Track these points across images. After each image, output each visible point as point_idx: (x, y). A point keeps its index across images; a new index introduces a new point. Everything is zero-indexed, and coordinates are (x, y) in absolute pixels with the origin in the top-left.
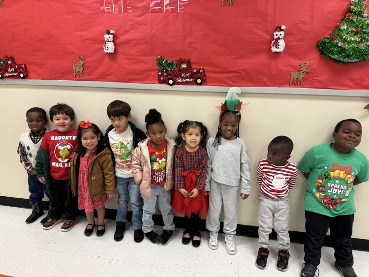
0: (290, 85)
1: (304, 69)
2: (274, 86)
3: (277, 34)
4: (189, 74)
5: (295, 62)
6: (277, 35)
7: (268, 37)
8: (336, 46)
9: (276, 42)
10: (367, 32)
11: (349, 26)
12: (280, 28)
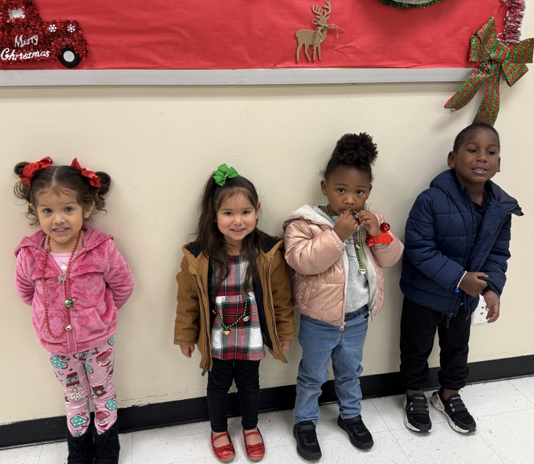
2: (263, 65)
4: (36, 38)
5: (304, 4)
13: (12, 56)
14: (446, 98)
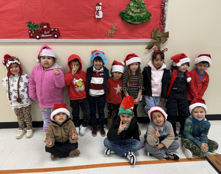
0: (108, 38)
1: (114, 28)
2: (100, 38)
3: (98, 8)
4: (49, 32)
5: (109, 24)
7: (93, 9)
8: (128, 15)
9: (97, 12)
10: (143, 7)
11: (134, 4)
12: (99, 4)
13: (44, 36)
14: (146, 46)
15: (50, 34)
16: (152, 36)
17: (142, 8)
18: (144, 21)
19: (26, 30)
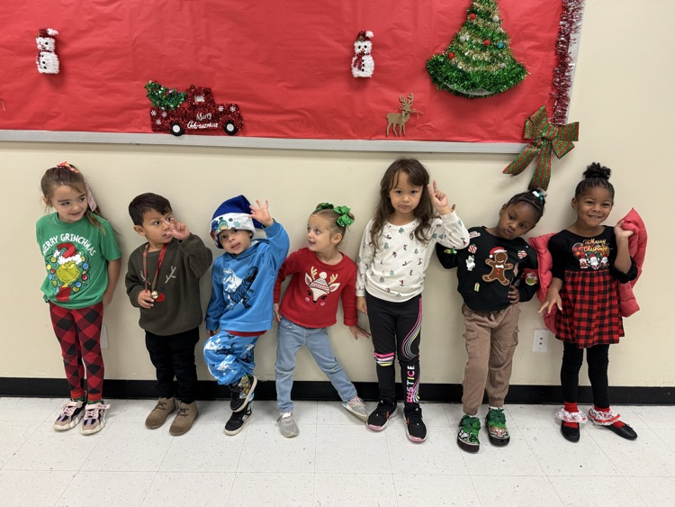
0: (387, 136)
1: (407, 108)
2: (362, 137)
3: (361, 46)
4: (210, 114)
5: (393, 95)
6: (359, 47)
7: (345, 51)
8: (454, 68)
9: (358, 59)
10: (500, 45)
11: (473, 36)
12: (364, 35)
13: (194, 126)
14: (505, 165)
15: (213, 121)
16: (523, 135)
17: (496, 47)
18: (501, 88)
19: (144, 107)
